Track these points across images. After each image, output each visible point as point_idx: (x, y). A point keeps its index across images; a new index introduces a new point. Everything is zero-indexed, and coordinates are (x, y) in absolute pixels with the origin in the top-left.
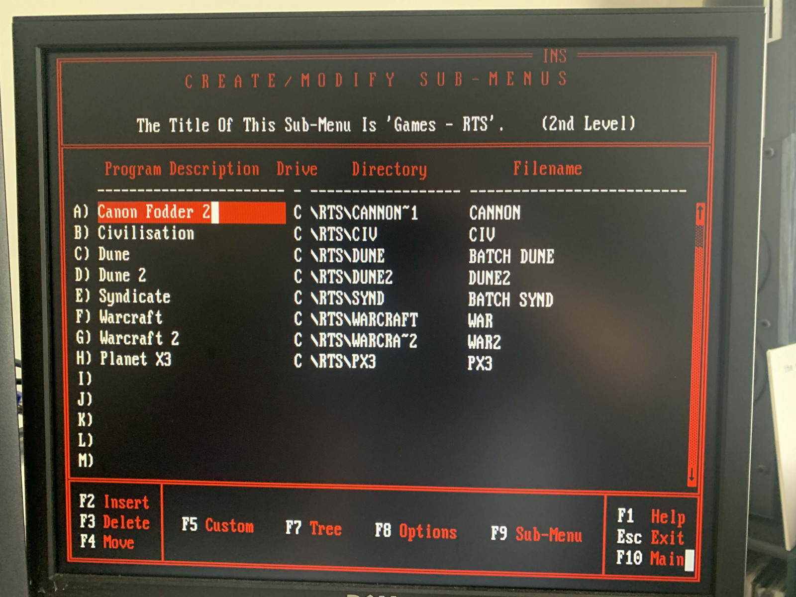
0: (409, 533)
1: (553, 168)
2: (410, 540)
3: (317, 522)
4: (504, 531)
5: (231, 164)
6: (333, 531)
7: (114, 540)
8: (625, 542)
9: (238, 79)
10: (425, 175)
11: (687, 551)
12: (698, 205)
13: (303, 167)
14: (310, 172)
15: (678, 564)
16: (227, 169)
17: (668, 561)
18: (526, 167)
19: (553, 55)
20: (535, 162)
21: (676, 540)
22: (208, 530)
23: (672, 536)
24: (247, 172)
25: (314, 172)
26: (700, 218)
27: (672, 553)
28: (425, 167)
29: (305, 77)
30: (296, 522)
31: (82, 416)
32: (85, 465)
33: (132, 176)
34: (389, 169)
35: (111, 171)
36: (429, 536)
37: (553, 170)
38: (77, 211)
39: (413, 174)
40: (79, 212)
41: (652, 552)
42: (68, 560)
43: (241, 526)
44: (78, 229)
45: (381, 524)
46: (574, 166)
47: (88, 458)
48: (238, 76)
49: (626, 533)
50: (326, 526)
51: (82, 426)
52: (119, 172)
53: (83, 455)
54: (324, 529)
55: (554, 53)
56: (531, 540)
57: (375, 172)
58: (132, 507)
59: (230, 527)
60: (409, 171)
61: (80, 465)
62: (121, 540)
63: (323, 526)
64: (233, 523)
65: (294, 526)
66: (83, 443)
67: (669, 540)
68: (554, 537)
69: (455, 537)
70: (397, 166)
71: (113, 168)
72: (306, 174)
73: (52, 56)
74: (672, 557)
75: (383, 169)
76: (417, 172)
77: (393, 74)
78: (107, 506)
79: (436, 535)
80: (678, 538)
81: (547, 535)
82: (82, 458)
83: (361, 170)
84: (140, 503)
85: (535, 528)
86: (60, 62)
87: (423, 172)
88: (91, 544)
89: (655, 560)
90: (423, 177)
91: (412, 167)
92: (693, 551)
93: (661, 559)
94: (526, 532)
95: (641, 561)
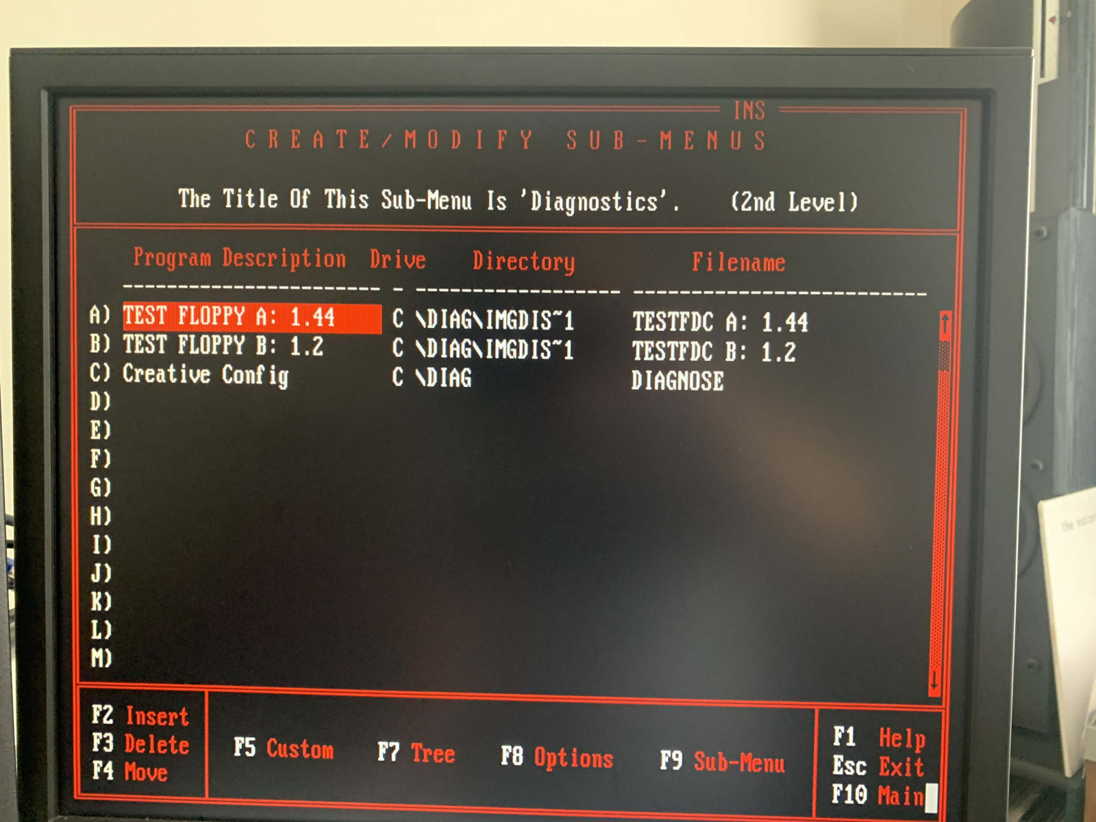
0: (548, 759)
1: (745, 261)
2: (549, 769)
3: (421, 745)
4: (678, 755)
5: (308, 252)
6: (443, 757)
7: (139, 769)
8: (844, 773)
9: (318, 137)
10: (572, 269)
11: (928, 786)
12: (942, 314)
13: (406, 256)
14: (415, 263)
15: (916, 804)
16: (302, 259)
17: (902, 799)
18: (710, 259)
19: (747, 109)
20: (722, 254)
21: (913, 769)
22: (271, 755)
23: (908, 765)
24: (329, 262)
25: (421, 263)
26: (945, 331)
27: (908, 788)
28: (573, 258)
29: (411, 135)
30: (392, 744)
31: (97, 596)
32: (101, 665)
33: (171, 267)
34: (524, 260)
35: (143, 259)
36: (574, 765)
37: (746, 265)
38: (94, 314)
39: (556, 268)
40: (98, 315)
41: (880, 787)
42: (75, 797)
43: (316, 749)
44: (95, 340)
45: (509, 748)
46: (775, 259)
47: (105, 656)
48: (318, 132)
49: (845, 760)
50: (433, 750)
51: (97, 611)
52: (153, 261)
53: (97, 650)
54: (431, 753)
55: (748, 106)
56: (714, 769)
57: (504, 265)
58: (165, 722)
59: (300, 751)
60: (550, 263)
61: (94, 665)
62: (149, 769)
63: (429, 750)
64: (305, 745)
65: (390, 750)
66: (97, 634)
67: (903, 770)
68: (746, 765)
69: (611, 765)
70: (534, 257)
71: (144, 256)
72: (410, 266)
73: (63, 102)
74: (907, 794)
75: (515, 261)
76: (561, 265)
77: (530, 132)
78: (130, 722)
79: (585, 762)
80: (916, 767)
81: (737, 762)
82: (97, 654)
83: (485, 261)
84: (176, 717)
85: (720, 754)
86: (74, 111)
87: (570, 266)
88: (107, 775)
89: (884, 798)
90: (569, 272)
91: (555, 258)
92: (936, 785)
93: (893, 796)
94: (708, 758)
95: (865, 798)
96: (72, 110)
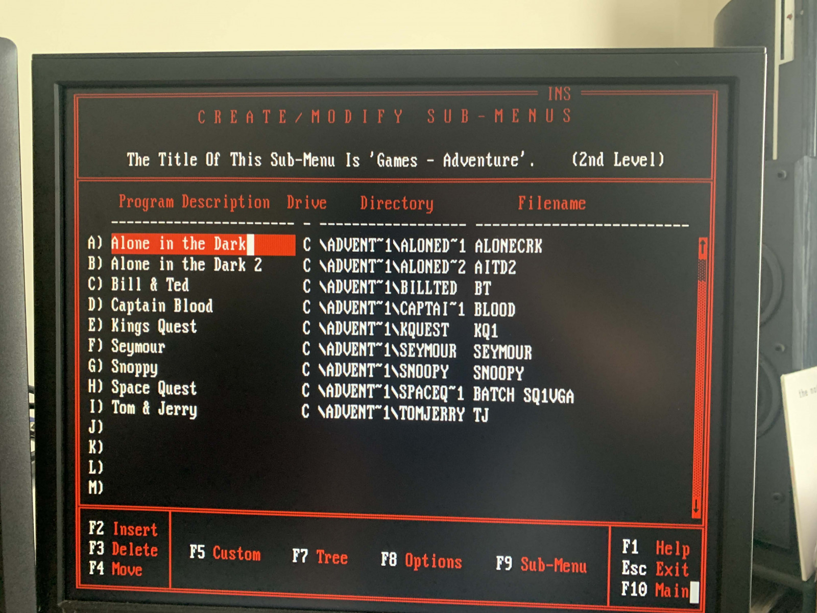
0: (415, 562)
1: (557, 202)
2: (416, 569)
3: (323, 551)
4: (509, 560)
5: (243, 198)
6: (339, 560)
7: (122, 567)
8: (630, 573)
9: (250, 115)
10: (432, 209)
11: (692, 583)
12: (700, 240)
13: (313, 200)
14: (319, 206)
15: (683, 596)
16: (238, 202)
17: (673, 593)
18: (531, 201)
19: (557, 93)
20: (539, 197)
21: (681, 571)
22: (216, 558)
23: (677, 568)
24: (258, 205)
25: (323, 205)
26: (702, 252)
27: (677, 585)
28: (432, 201)
29: (316, 114)
30: (302, 550)
31: (93, 443)
32: (95, 493)
33: (145, 209)
34: (397, 203)
35: (125, 203)
36: (434, 566)
37: (557, 205)
38: (91, 242)
39: (420, 208)
40: (94, 243)
41: (657, 584)
42: (77, 587)
43: (248, 554)
44: (92, 260)
45: (387, 553)
46: (578, 201)
47: (98, 486)
48: (250, 111)
49: (631, 563)
50: (332, 555)
51: (93, 454)
52: (132, 204)
53: (93, 482)
54: (330, 557)
55: (558, 90)
56: (535, 570)
57: (382, 206)
58: (141, 534)
59: (237, 555)
60: (416, 205)
61: (90, 492)
62: (129, 567)
63: (329, 555)
64: (240, 551)
65: (301, 555)
66: (93, 470)
67: (673, 571)
68: (559, 567)
69: (460, 566)
70: (404, 200)
71: (126, 201)
72: (315, 207)
73: (69, 92)
74: (677, 589)
75: (391, 203)
76: (424, 206)
77: (401, 111)
78: (116, 533)
79: (442, 564)
80: (683, 569)
81: (552, 565)
82: (92, 485)
83: (369, 203)
84: (149, 530)
85: (540, 559)
86: (78, 98)
87: (430, 206)
88: (99, 571)
89: (660, 592)
90: (429, 211)
91: (419, 201)
92: (698, 583)
93: (666, 591)
94: (531, 562)
95: (646, 592)
96: (76, 98)
